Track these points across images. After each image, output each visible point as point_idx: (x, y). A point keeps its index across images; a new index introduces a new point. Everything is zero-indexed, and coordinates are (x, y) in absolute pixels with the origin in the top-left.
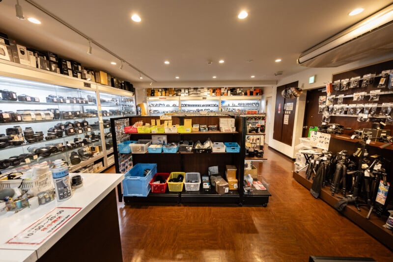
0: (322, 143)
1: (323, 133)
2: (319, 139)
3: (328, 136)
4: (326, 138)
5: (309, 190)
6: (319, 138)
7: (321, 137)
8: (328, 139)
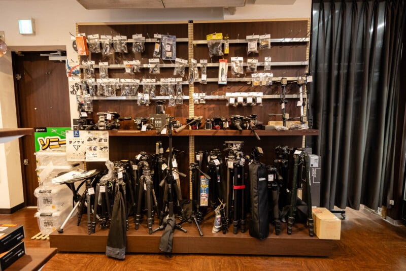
0: (95, 149)
1: (91, 132)
2: (87, 145)
3: (104, 135)
4: (100, 140)
5: (104, 253)
6: (86, 142)
7: (90, 140)
8: (105, 140)
